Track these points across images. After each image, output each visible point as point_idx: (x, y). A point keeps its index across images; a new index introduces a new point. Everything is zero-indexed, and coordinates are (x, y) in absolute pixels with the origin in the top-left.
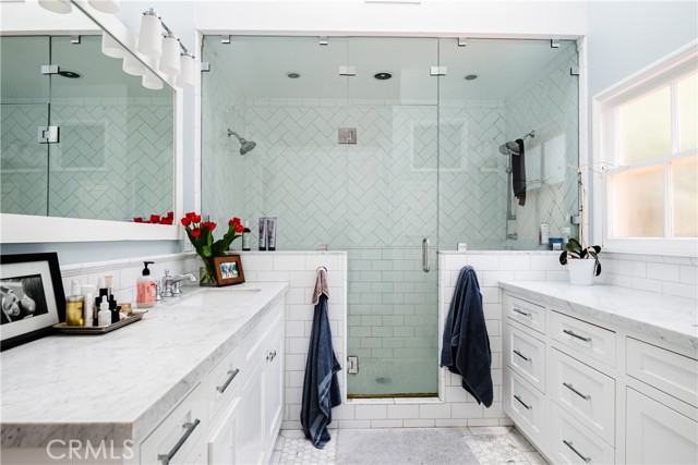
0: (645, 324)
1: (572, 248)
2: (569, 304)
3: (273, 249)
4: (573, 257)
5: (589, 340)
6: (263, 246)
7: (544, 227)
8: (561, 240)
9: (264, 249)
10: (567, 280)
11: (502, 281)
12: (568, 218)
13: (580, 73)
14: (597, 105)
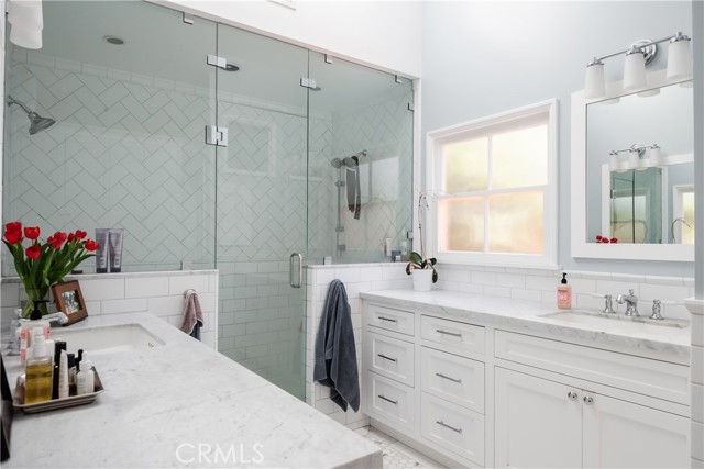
0: (513, 319)
1: (415, 260)
2: (443, 308)
3: (118, 270)
4: (416, 268)
5: (459, 335)
6: (103, 266)
7: (388, 241)
8: (400, 253)
9: (104, 271)
10: (412, 288)
11: (362, 291)
12: (404, 233)
13: (415, 109)
14: (430, 141)
